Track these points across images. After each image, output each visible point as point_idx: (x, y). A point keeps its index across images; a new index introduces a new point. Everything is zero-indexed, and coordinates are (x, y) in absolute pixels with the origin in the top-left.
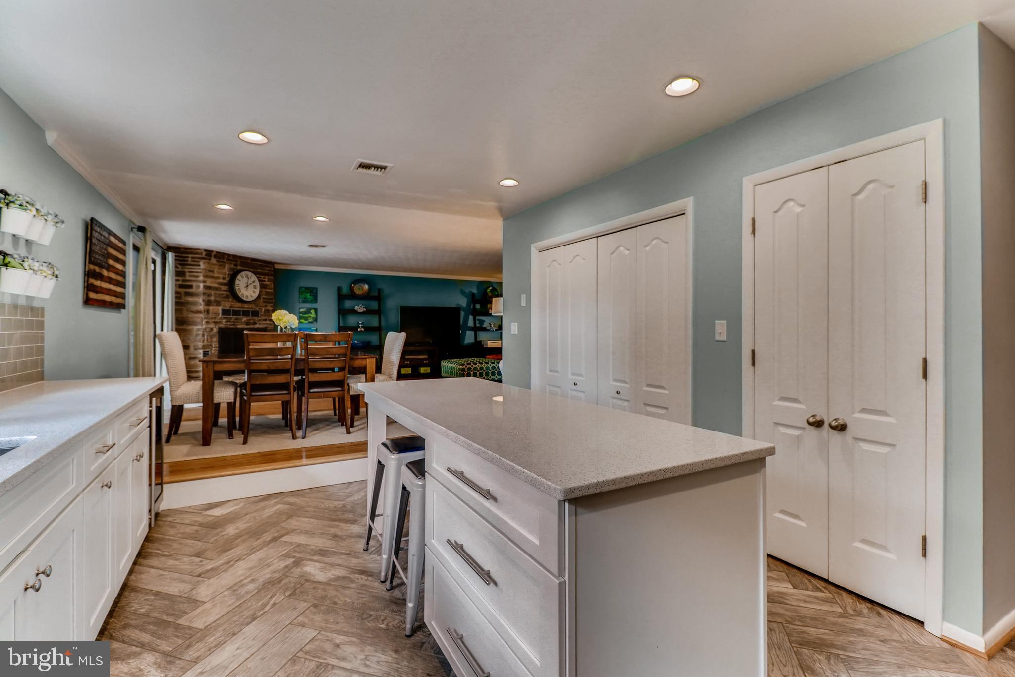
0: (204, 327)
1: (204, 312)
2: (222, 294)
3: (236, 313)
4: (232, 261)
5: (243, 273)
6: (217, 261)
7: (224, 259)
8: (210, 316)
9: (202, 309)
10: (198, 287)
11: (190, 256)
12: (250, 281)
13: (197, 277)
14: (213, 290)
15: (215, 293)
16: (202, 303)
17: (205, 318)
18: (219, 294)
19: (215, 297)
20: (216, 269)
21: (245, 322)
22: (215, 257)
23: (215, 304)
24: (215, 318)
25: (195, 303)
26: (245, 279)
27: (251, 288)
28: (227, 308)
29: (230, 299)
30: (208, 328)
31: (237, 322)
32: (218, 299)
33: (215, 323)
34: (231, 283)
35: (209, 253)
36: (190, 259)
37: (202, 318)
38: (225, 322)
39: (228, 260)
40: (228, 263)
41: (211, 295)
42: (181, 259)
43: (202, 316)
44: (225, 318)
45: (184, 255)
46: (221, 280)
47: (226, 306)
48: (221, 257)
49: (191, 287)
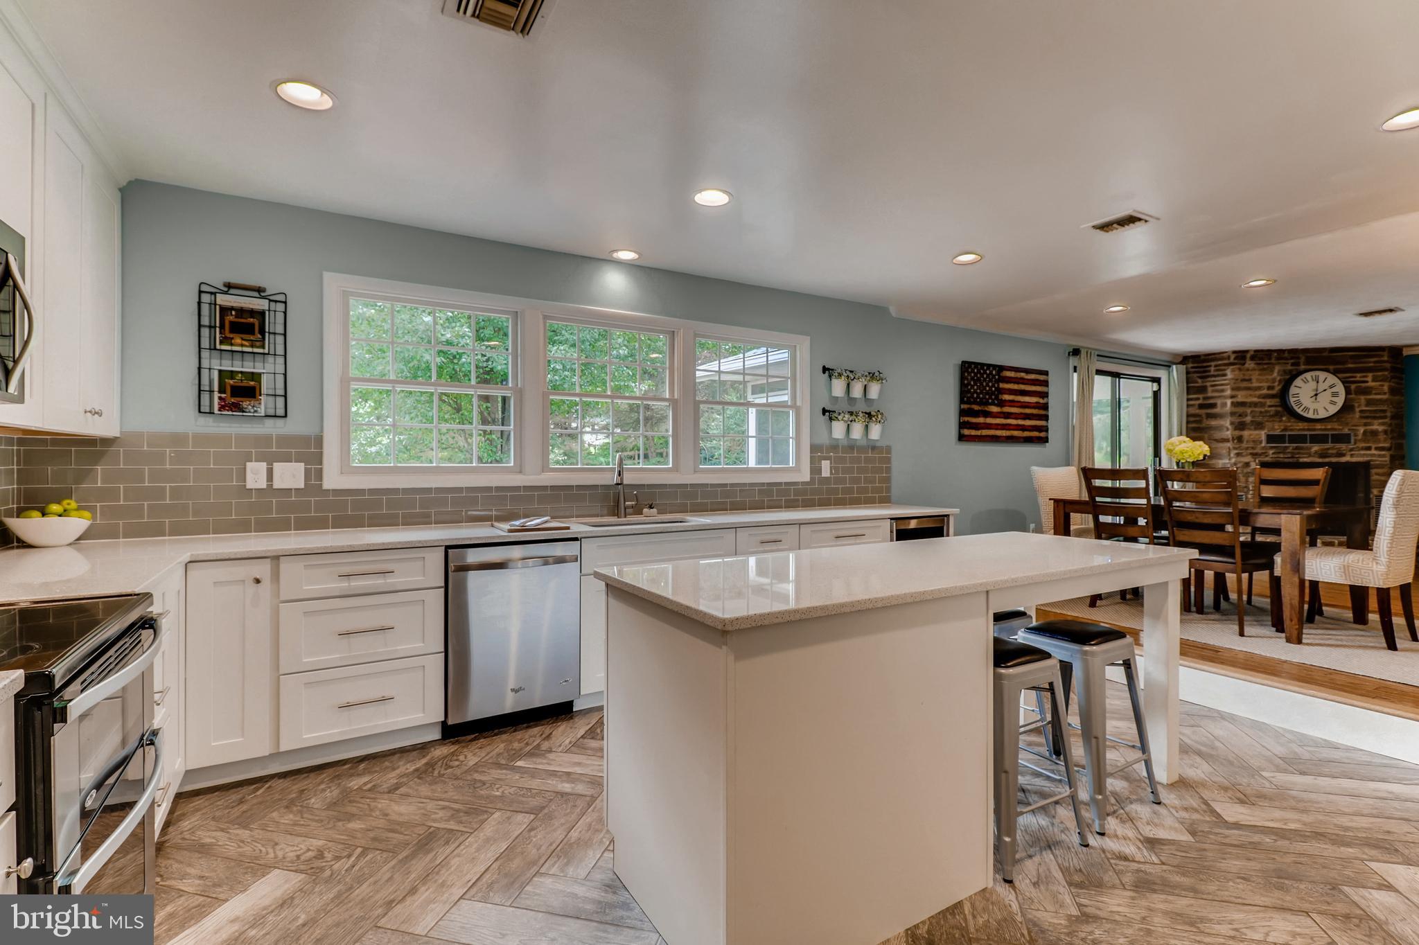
0: (1233, 460)
1: (1233, 439)
2: (1266, 412)
3: (1293, 439)
4: (1287, 359)
5: (1308, 375)
6: (1256, 364)
7: (1270, 359)
8: (1244, 445)
9: (1230, 437)
10: (1225, 404)
11: (1213, 364)
12: (1322, 386)
13: (1223, 391)
14: (1250, 407)
15: (1252, 412)
16: (1230, 427)
17: (1235, 448)
18: (1261, 412)
19: (1253, 417)
20: (1255, 376)
21: (1316, 452)
22: (1252, 358)
23: (1253, 427)
24: (1253, 448)
25: (1219, 428)
26: (1312, 385)
27: (1325, 398)
28: (1277, 432)
29: (1284, 419)
30: (1240, 462)
31: (1299, 453)
32: (1259, 419)
33: (1254, 455)
34: (1283, 394)
35: (1241, 355)
36: (1212, 369)
37: (1229, 448)
38: (1273, 454)
39: (1278, 359)
40: (1279, 363)
41: (1246, 416)
42: (1202, 370)
43: (1229, 445)
44: (1272, 448)
45: (1205, 364)
46: (1265, 392)
47: (1275, 430)
48: (1264, 357)
49: (1213, 406)
